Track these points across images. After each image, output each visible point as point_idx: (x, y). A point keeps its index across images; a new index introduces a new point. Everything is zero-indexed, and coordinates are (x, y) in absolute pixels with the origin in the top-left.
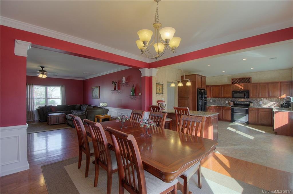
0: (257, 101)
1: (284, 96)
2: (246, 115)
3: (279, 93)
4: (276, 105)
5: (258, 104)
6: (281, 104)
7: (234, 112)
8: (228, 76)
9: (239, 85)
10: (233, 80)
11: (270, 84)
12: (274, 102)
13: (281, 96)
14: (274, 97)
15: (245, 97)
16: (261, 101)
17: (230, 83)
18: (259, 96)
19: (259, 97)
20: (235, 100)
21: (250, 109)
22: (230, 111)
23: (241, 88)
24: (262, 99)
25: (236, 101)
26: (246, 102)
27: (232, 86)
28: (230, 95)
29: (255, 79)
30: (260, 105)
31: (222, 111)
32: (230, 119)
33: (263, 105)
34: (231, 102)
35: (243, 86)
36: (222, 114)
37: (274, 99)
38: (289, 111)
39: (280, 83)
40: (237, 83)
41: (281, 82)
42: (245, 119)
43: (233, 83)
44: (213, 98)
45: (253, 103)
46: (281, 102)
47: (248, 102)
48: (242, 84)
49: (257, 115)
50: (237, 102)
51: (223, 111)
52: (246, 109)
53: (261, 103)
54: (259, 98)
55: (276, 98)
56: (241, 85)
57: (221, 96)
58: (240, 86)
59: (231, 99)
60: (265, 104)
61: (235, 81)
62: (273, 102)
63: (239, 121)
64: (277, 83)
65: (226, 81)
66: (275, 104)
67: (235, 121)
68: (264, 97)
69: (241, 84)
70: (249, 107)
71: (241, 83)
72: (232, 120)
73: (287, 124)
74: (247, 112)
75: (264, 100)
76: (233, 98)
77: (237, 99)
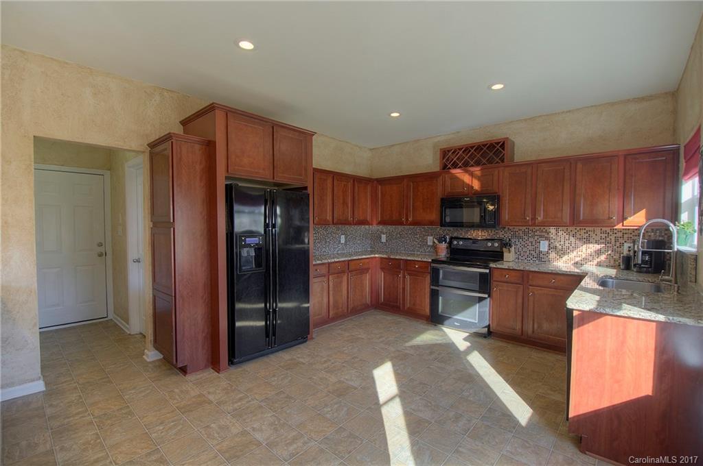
0: (531, 240)
1: (638, 219)
2: (481, 299)
3: (616, 204)
4: (603, 257)
5: (534, 250)
6: (625, 253)
7: (440, 284)
8: (436, 140)
9: (467, 171)
10: (445, 153)
11: (580, 165)
12: (598, 247)
13: (624, 219)
14: (594, 222)
16: (547, 239)
17: (436, 168)
18: (534, 219)
19: (537, 226)
20: (455, 235)
21: (496, 275)
22: (428, 279)
23: (472, 187)
24: (553, 230)
25: (456, 238)
26: (490, 244)
27: (440, 180)
28: (434, 216)
29: (526, 146)
30: (540, 257)
31: (404, 277)
32: (427, 311)
33: (553, 255)
34: (440, 241)
35: (479, 179)
36: (404, 289)
37: (598, 230)
38: (661, 318)
39: (622, 159)
40: (460, 167)
41: (626, 156)
42: (476, 315)
43: (445, 167)
44: (389, 227)
45: (512, 249)
46: (626, 246)
47: (496, 245)
48: (477, 170)
49: (520, 301)
50: (461, 243)
51: (407, 277)
52: (481, 274)
53: (544, 246)
54: (534, 225)
55: (604, 229)
56: (472, 175)
57: (407, 219)
58: (466, 178)
59: (440, 230)
60: (562, 253)
61: (454, 157)
62: (591, 245)
63: (458, 321)
64: (609, 158)
65: (428, 162)
66: (599, 253)
67: (446, 322)
68: (558, 225)
69: (472, 169)
70: (492, 265)
71: (472, 166)
72: (436, 319)
73: (647, 397)
74: (485, 284)
75: (560, 237)
76: (444, 226)
77: (462, 233)
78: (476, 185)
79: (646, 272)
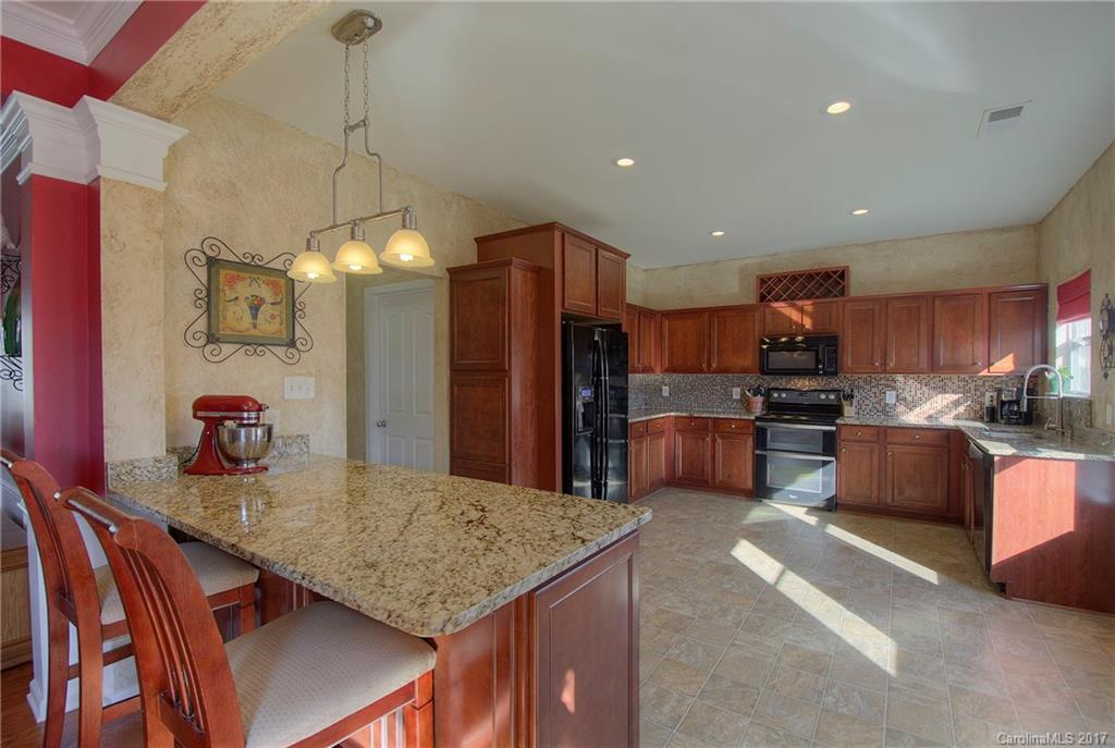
0: (873, 390)
1: (1005, 365)
2: (825, 463)
3: (980, 348)
4: (961, 409)
5: (879, 403)
6: (987, 403)
7: (768, 447)
8: (743, 263)
9: (794, 306)
10: (763, 281)
11: (938, 302)
12: (955, 397)
13: (990, 364)
14: (955, 368)
15: (818, 369)
16: (894, 388)
17: (751, 298)
18: (884, 364)
19: (883, 370)
20: (773, 385)
21: (845, 433)
22: (750, 442)
23: (804, 326)
24: (900, 378)
25: (776, 389)
26: (823, 396)
27: (758, 315)
28: (749, 360)
29: (865, 277)
30: (885, 410)
31: (714, 441)
32: (749, 484)
33: (901, 408)
34: (755, 395)
35: (811, 316)
36: (713, 457)
37: (955, 377)
38: (1081, 456)
39: (986, 297)
40: (785, 300)
41: (990, 295)
42: (817, 482)
43: (762, 298)
44: (674, 376)
45: (855, 401)
46: (988, 395)
47: (832, 397)
48: (807, 305)
49: (876, 462)
50: (784, 395)
51: (719, 440)
52: (825, 432)
53: (890, 397)
54: (885, 371)
55: (962, 376)
56: (801, 310)
57: (709, 365)
58: (795, 315)
59: (753, 379)
60: (911, 406)
61: (773, 286)
62: (947, 395)
63: (793, 492)
64: (972, 295)
65: (732, 289)
66: (956, 404)
67: (776, 495)
68: (907, 371)
69: (800, 303)
70: (838, 421)
71: (801, 299)
72: (761, 491)
73: (1070, 533)
74: (830, 445)
75: (909, 385)
76: (767, 374)
77: (782, 382)
78: (808, 323)
79: (1017, 424)
